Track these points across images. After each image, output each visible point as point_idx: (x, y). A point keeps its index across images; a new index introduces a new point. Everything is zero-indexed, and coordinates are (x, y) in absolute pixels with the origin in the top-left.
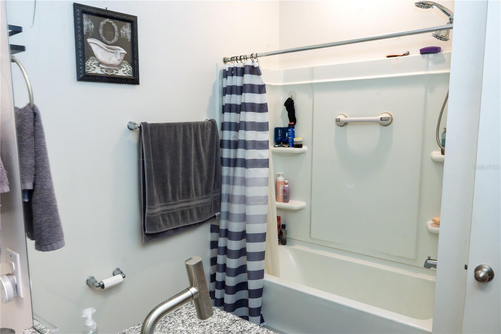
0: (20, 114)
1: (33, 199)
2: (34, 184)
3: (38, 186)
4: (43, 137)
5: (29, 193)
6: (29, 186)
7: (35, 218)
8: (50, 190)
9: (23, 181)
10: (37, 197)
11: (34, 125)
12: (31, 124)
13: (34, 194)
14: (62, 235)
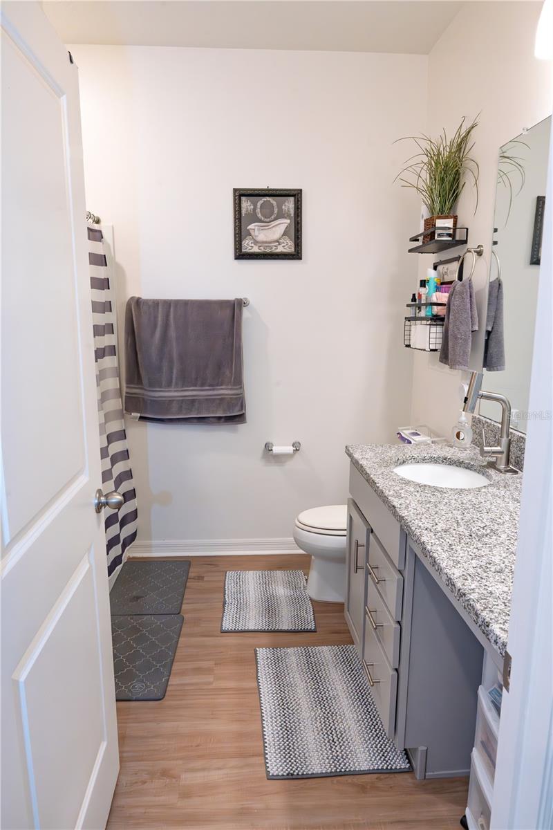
0: (491, 285)
1: (491, 337)
2: (492, 328)
3: (495, 329)
4: (502, 299)
5: (489, 333)
6: (490, 329)
7: (489, 349)
8: (501, 333)
9: (487, 325)
10: (494, 336)
11: (498, 291)
12: (497, 290)
13: (491, 334)
14: (504, 362)
